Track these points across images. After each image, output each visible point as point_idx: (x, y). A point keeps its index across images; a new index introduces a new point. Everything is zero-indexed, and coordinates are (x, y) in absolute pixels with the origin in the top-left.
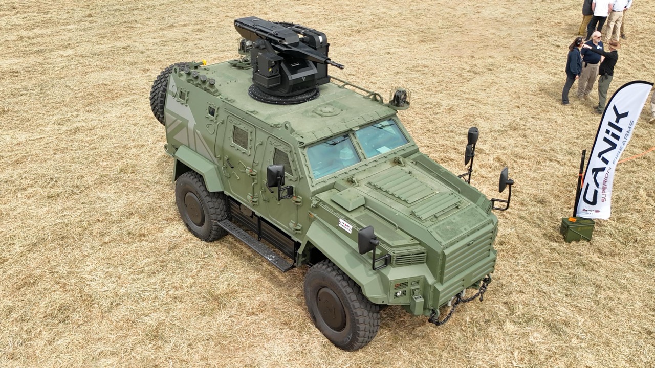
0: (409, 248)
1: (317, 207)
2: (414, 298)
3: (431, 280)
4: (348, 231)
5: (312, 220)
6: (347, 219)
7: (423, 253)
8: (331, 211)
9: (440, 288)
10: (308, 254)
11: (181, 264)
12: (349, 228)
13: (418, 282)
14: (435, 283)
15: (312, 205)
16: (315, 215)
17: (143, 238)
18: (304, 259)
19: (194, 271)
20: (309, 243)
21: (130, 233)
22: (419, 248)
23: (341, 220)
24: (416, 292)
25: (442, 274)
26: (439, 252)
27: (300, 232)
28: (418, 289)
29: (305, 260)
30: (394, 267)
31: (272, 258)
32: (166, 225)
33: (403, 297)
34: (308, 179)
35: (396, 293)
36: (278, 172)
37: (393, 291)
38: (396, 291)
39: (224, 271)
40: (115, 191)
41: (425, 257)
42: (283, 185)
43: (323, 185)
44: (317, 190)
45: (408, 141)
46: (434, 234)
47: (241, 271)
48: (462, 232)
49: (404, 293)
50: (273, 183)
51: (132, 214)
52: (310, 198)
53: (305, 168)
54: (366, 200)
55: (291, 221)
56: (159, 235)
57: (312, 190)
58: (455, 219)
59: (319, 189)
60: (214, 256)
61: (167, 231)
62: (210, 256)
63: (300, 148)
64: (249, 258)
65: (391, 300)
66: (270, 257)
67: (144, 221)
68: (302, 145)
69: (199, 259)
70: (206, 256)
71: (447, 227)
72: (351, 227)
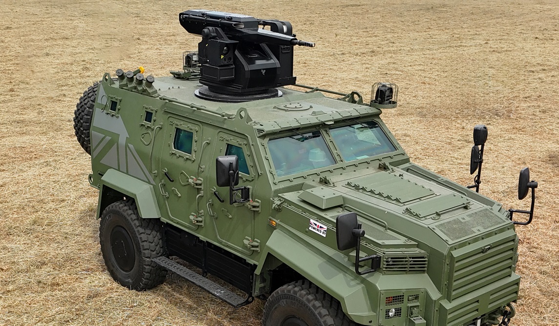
0: (404, 249)
1: (279, 210)
2: (412, 319)
3: (435, 295)
4: (321, 234)
5: (272, 228)
6: (320, 218)
7: (423, 258)
8: (299, 212)
9: (448, 306)
10: (268, 278)
11: (103, 313)
12: (322, 230)
13: (417, 297)
14: (440, 299)
15: (274, 205)
16: (278, 221)
17: (55, 287)
18: (262, 285)
19: (119, 320)
20: (271, 257)
21: (40, 282)
22: (417, 251)
23: (312, 221)
24: (415, 311)
25: (449, 286)
26: (445, 253)
27: (257, 249)
28: (417, 306)
29: (265, 287)
30: (385, 274)
31: (221, 293)
32: (86, 276)
33: (397, 318)
34: (269, 175)
35: (388, 311)
36: (231, 164)
37: (383, 307)
38: (388, 307)
39: (157, 320)
40: (25, 242)
41: (427, 263)
42: (236, 184)
43: (288, 184)
44: (280, 189)
45: (395, 148)
46: (438, 231)
47: (180, 321)
48: (475, 232)
49: (398, 312)
50: (223, 180)
51: (44, 264)
52: (272, 199)
53: (265, 162)
54: (344, 198)
55: (247, 237)
56: (77, 284)
57: (274, 188)
58: (463, 219)
59: (283, 189)
60: (146, 305)
61: (87, 281)
62: (142, 304)
63: (259, 137)
64: (190, 307)
65: (381, 320)
66: (217, 292)
67: (59, 271)
68: (261, 134)
69: (126, 308)
70: (135, 304)
71: (454, 226)
72: (325, 227)
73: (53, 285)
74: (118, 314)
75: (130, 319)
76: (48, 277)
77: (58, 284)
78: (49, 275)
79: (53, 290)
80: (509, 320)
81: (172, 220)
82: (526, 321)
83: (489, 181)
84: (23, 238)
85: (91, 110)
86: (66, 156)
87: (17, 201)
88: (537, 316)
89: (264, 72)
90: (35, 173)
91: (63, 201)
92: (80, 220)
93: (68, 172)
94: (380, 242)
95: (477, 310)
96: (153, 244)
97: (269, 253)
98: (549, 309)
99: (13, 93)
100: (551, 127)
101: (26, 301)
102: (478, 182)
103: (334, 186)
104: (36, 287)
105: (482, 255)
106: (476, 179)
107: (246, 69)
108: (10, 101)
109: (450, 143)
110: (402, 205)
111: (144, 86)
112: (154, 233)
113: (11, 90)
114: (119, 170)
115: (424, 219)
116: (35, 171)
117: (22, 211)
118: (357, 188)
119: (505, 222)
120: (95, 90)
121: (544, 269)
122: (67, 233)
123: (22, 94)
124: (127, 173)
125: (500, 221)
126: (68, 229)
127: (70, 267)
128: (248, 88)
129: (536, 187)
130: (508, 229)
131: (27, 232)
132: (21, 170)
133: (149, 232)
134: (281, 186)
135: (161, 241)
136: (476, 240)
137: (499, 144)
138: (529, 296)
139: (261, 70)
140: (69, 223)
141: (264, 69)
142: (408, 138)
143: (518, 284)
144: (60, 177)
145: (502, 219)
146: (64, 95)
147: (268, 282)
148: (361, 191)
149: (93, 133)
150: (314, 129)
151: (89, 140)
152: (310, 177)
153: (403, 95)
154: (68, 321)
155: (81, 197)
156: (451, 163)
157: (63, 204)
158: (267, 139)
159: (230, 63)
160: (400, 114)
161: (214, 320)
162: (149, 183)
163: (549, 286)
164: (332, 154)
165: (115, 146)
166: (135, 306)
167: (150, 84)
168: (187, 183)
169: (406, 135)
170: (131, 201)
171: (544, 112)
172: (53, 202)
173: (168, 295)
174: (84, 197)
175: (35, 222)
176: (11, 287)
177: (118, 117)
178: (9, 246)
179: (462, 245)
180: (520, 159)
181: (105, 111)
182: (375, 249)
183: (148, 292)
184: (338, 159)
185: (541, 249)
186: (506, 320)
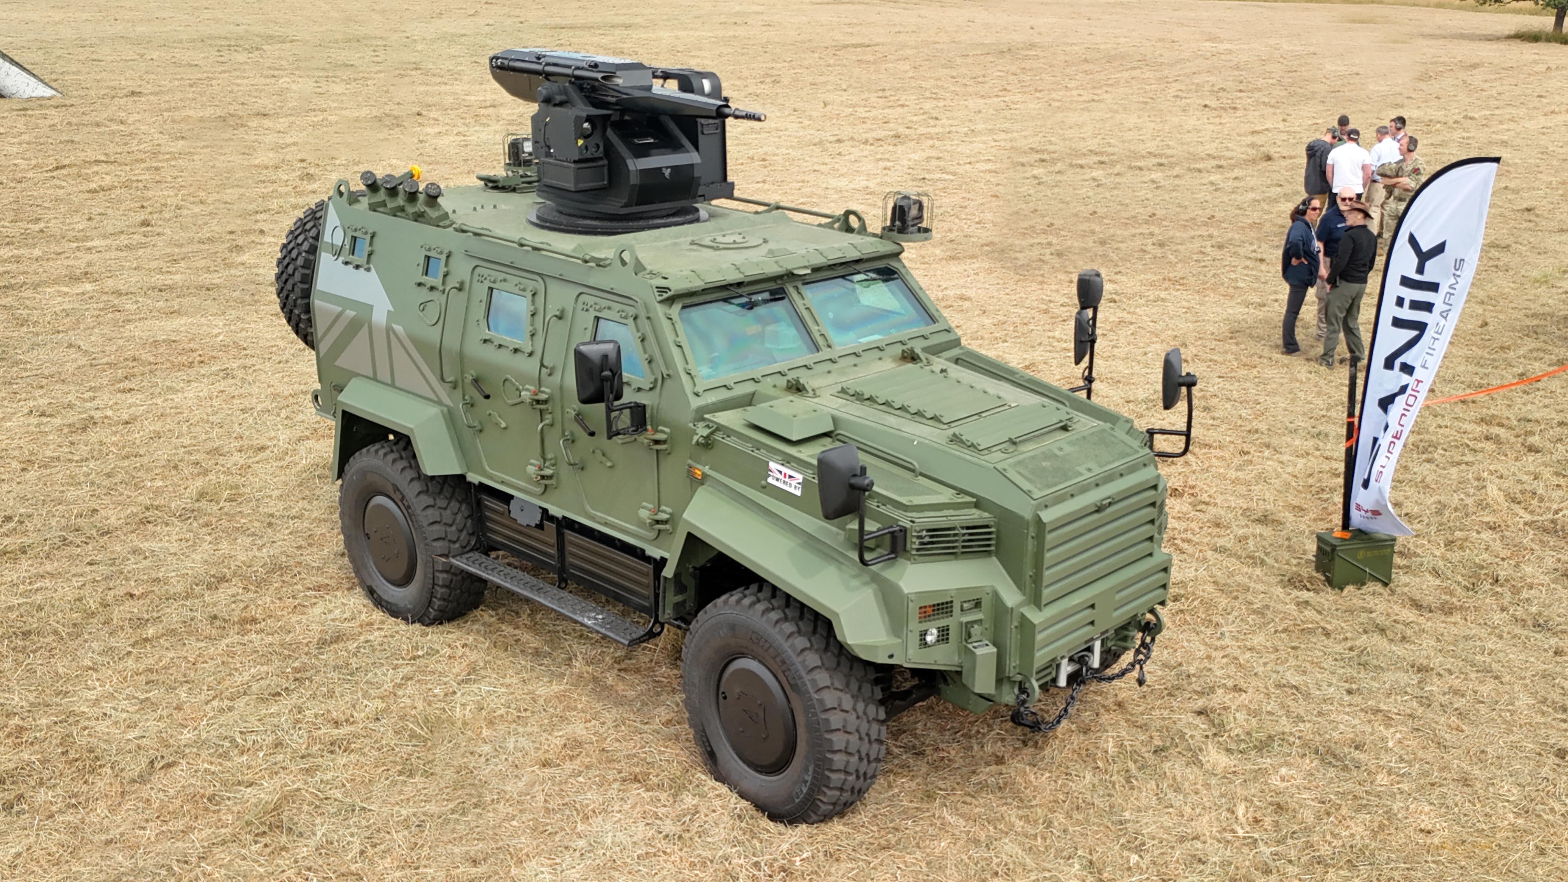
0: (951, 512)
1: (707, 444)
2: (970, 646)
3: (1011, 597)
4: (791, 490)
5: (696, 482)
6: (788, 460)
7: (987, 527)
8: (747, 448)
9: (1036, 617)
10: (691, 583)
11: (351, 674)
12: (794, 483)
13: (978, 604)
14: (1022, 604)
15: (695, 438)
16: (707, 470)
17: (248, 626)
18: (679, 598)
19: (386, 687)
20: (693, 542)
21: (215, 617)
22: (975, 516)
23: (773, 465)
24: (976, 630)
25: (1037, 579)
26: (1027, 515)
27: (667, 527)
28: (979, 622)
29: (684, 601)
30: (916, 562)
31: (596, 619)
32: (314, 600)
33: (943, 646)
34: (685, 378)
35: (924, 634)
36: (605, 357)
37: (915, 626)
38: (923, 627)
39: (467, 681)
40: (181, 536)
41: (993, 536)
42: (618, 397)
43: (724, 395)
44: (707, 406)
45: (933, 320)
46: (1012, 474)
47: (515, 680)
48: (1081, 474)
49: (944, 635)
50: (590, 390)
51: (223, 579)
52: (691, 425)
53: (675, 351)
54: (835, 420)
55: (644, 504)
56: (294, 619)
57: (695, 403)
58: (1061, 449)
59: (714, 404)
60: (442, 652)
61: (317, 610)
62: (432, 652)
63: (661, 302)
64: (537, 653)
65: (911, 652)
66: (589, 618)
67: (256, 592)
68: (665, 296)
69: (401, 662)
70: (420, 653)
71: (1044, 464)
72: (800, 477)
73: (244, 621)
74: (385, 675)
75: (409, 683)
76: (233, 606)
77: (254, 621)
78: (234, 602)
79: (243, 633)
80: (1153, 640)
81: (491, 478)
82: (1189, 641)
83: (1119, 382)
84: (177, 529)
85: (311, 257)
86: (266, 356)
87: (163, 453)
88: (1209, 632)
89: (667, 173)
90: (201, 394)
91: (262, 448)
92: (299, 486)
93: (272, 389)
94: (904, 500)
95: (1092, 623)
96: (454, 528)
97: (689, 535)
98: (1231, 618)
99: (149, 228)
100: (1233, 276)
101: (186, 658)
102: (1089, 379)
103: (815, 396)
104: (208, 630)
105: (1096, 516)
106: (1086, 373)
107: (631, 167)
108: (143, 246)
109: (1046, 312)
110: (946, 427)
111: (421, 206)
112: (454, 505)
113: (145, 223)
114: (375, 379)
115: (986, 452)
116: (202, 389)
117: (174, 472)
118: (858, 397)
119: (1137, 452)
120: (318, 215)
121: (1221, 542)
122: (272, 515)
123: (168, 231)
124: (393, 385)
125: (1128, 450)
126: (275, 507)
127: (280, 584)
128: (637, 204)
129: (1194, 384)
130: (1145, 465)
131: (185, 516)
132: (170, 388)
133: (442, 503)
134: (711, 398)
135: (469, 521)
136: (1084, 489)
137: (1138, 310)
138: (1194, 594)
139: (660, 169)
140: (276, 493)
141: (667, 168)
142: (967, 304)
143: (1166, 570)
144: (255, 400)
145: (1131, 447)
146: (262, 232)
147: (691, 592)
148: (867, 403)
149: (317, 303)
150: (772, 286)
151: (309, 320)
152: (768, 379)
153: (957, 221)
154: (279, 694)
155: (300, 439)
156: (1049, 348)
157: (262, 455)
158: (677, 307)
159: (597, 155)
160: (952, 258)
161: (585, 675)
162: (439, 403)
163: (1231, 575)
164: (809, 333)
165: (365, 329)
166: (419, 657)
167: (433, 199)
168: (518, 400)
169: (963, 298)
170: (404, 442)
171: (1220, 247)
172: (240, 451)
173: (489, 631)
174: (308, 438)
175: (201, 495)
176: (151, 632)
177: (368, 270)
178: (144, 546)
179: (1059, 499)
180: (1176, 336)
181: (341, 259)
182: (896, 514)
183: (447, 627)
184: (821, 342)
185: (1216, 505)
186: (1148, 640)
